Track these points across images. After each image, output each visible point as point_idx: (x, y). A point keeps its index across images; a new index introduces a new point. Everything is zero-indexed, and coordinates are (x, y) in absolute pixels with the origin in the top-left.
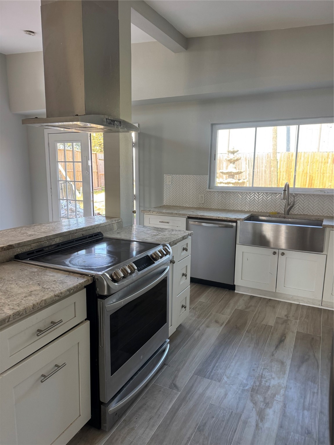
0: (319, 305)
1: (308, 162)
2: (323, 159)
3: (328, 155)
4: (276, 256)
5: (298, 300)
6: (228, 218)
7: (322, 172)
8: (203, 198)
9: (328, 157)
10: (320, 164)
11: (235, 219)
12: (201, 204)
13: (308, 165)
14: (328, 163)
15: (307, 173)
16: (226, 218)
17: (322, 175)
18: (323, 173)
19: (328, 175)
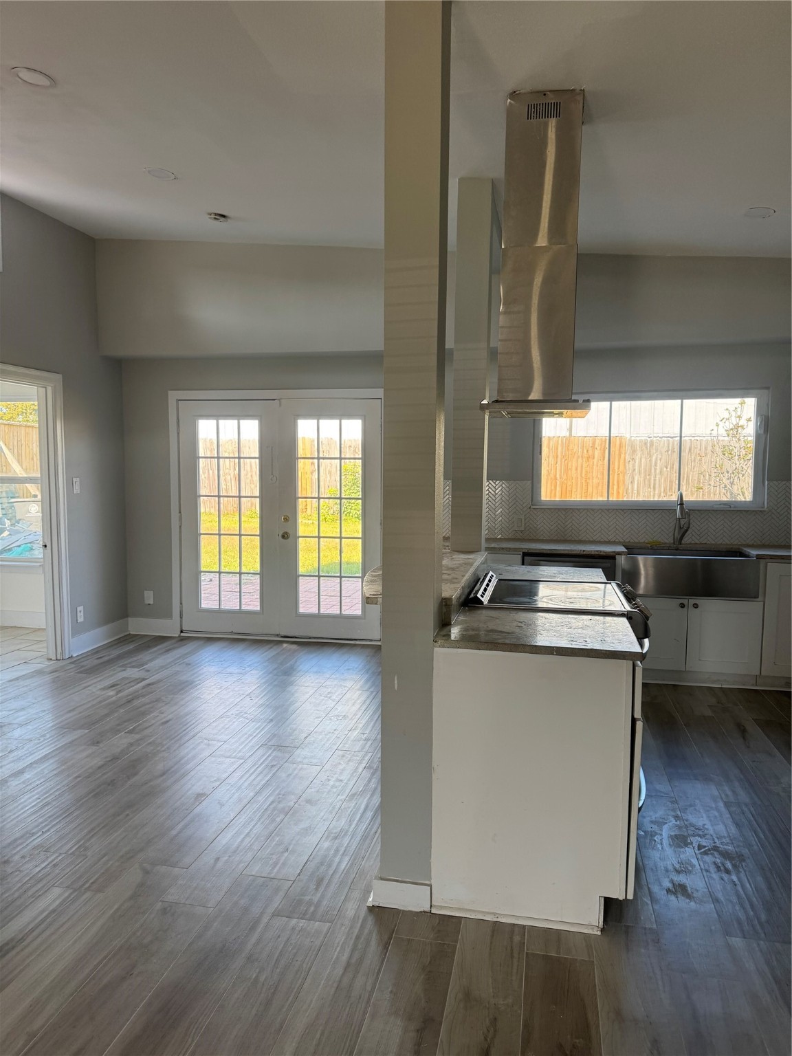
0: (753, 685)
1: (557, 457)
2: (585, 451)
3: (594, 443)
4: (686, 608)
5: (718, 680)
6: (601, 551)
7: (583, 475)
8: (523, 520)
9: (593, 447)
10: (580, 460)
11: (614, 552)
12: (519, 532)
13: (557, 463)
14: (594, 458)
15: (556, 479)
16: (598, 551)
17: (584, 481)
18: (587, 479)
19: (595, 481)
